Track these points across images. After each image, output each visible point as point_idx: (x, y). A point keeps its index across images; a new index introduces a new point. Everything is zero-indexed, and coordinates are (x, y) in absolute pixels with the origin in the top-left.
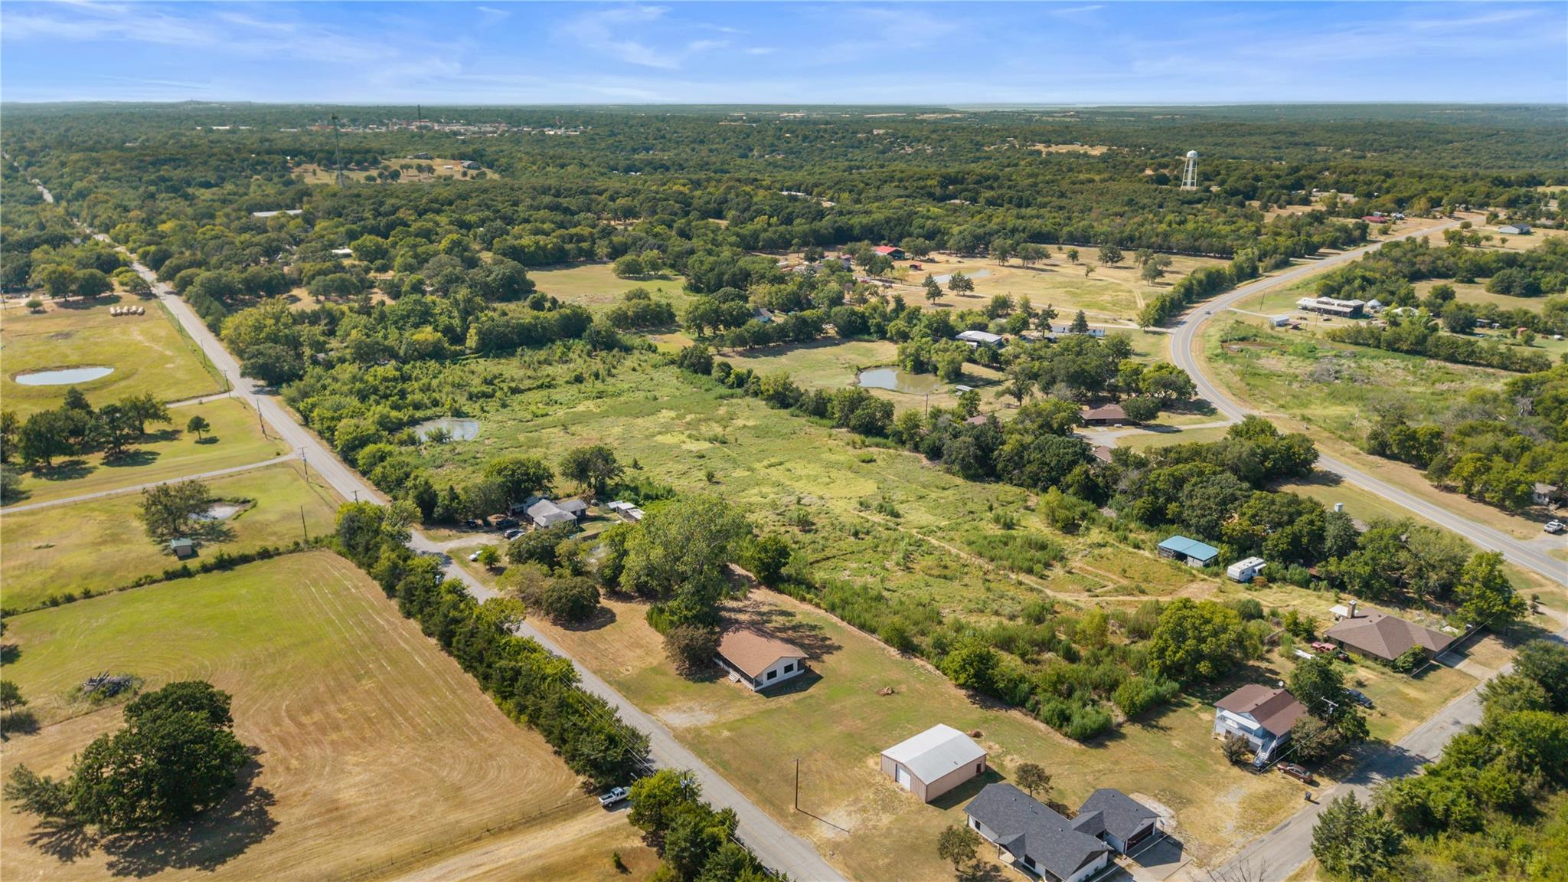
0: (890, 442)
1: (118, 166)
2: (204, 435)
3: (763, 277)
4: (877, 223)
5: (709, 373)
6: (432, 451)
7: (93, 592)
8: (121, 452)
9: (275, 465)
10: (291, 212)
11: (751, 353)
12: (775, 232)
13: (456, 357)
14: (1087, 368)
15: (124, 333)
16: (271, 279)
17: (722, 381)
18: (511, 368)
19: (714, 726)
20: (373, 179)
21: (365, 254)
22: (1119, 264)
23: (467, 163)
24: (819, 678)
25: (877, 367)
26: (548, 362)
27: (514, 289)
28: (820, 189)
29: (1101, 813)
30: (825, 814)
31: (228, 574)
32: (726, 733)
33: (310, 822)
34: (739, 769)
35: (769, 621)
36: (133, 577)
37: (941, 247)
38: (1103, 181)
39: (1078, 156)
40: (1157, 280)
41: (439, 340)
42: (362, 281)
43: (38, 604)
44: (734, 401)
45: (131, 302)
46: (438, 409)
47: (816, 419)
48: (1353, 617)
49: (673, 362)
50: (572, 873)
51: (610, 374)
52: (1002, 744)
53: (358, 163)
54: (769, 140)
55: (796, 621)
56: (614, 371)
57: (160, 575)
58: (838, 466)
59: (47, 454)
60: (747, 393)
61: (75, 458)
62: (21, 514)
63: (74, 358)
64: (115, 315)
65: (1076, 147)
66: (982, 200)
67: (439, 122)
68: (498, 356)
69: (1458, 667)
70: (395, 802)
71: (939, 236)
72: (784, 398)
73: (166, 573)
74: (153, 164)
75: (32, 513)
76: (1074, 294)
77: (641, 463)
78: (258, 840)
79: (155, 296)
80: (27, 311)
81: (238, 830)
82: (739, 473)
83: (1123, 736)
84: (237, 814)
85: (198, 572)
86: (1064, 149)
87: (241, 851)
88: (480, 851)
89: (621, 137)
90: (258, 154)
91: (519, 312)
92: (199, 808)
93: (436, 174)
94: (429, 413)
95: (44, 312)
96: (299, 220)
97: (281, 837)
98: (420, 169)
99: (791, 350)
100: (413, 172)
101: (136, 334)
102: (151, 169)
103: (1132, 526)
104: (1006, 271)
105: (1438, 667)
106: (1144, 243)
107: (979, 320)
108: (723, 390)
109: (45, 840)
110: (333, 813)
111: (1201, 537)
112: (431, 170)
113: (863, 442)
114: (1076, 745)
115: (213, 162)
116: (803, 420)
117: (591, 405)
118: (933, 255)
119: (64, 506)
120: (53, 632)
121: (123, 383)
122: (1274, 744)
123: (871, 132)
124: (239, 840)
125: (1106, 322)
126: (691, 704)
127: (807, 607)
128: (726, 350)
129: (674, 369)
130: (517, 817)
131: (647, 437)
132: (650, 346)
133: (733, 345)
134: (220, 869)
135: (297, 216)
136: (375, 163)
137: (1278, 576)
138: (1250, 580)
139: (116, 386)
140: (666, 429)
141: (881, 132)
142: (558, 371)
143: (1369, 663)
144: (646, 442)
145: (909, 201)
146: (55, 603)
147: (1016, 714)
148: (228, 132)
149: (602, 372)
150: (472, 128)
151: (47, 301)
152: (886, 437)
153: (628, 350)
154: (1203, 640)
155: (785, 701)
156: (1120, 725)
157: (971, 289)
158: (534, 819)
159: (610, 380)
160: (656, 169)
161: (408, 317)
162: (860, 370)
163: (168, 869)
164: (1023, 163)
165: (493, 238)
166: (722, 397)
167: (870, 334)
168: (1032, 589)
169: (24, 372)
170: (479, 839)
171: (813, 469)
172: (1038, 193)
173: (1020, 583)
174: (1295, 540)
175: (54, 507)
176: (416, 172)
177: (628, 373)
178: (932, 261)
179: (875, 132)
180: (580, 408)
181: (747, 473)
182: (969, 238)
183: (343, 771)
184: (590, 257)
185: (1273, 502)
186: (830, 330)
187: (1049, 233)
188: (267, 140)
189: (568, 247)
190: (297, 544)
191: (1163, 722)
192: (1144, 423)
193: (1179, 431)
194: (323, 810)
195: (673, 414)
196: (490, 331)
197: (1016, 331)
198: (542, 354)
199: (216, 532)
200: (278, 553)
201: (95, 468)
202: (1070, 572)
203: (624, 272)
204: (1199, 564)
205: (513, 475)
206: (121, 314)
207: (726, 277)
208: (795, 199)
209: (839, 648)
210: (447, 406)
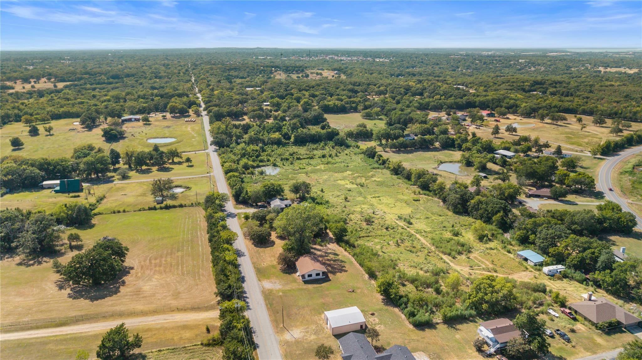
0: (431, 194)
1: (218, 70)
2: (190, 164)
3: (417, 121)
4: (488, 101)
5: (374, 158)
6: (257, 177)
7: (126, 210)
8: (163, 167)
9: (205, 176)
10: (257, 89)
11: (398, 152)
12: (437, 103)
13: (284, 145)
14: (538, 171)
15: (186, 128)
16: (236, 112)
17: (377, 162)
18: (302, 151)
19: (278, 291)
20: (299, 77)
21: (273, 105)
22: (604, 125)
23: (336, 72)
24: (330, 280)
25: (450, 162)
26: (316, 149)
27: (318, 120)
28: (472, 85)
29: (391, 355)
30: (292, 330)
31: (167, 211)
32: (281, 294)
33: (129, 294)
34: (275, 307)
35: (327, 256)
36: (140, 207)
37: (514, 113)
38: (618, 86)
39: (620, 73)
40: (619, 134)
41: (280, 138)
42: (267, 115)
43: (109, 212)
44: (378, 170)
45: (193, 117)
46: (269, 163)
47: (406, 181)
48: (590, 300)
49: (363, 153)
50: (192, 329)
51: (337, 156)
52: (380, 320)
53: (297, 71)
54: (468, 64)
55: (338, 258)
56: (338, 154)
57: (147, 208)
58: (401, 201)
59: (141, 165)
60: (385, 167)
61: (149, 167)
62: (125, 184)
63: (167, 135)
64: (186, 121)
65: (622, 70)
66: (548, 92)
67: (338, 56)
68: (300, 146)
69: (636, 334)
70: (158, 293)
71: (514, 108)
72: (397, 171)
73: (149, 208)
74: (229, 70)
75: (128, 184)
76: (570, 138)
77: (324, 190)
78: (111, 296)
79: (202, 116)
80: (161, 118)
81: (108, 292)
82: (360, 199)
83: (435, 328)
84: (112, 286)
85: (159, 209)
86: (614, 70)
87: (104, 298)
88: (171, 315)
89: (404, 62)
90: (263, 67)
91: (315, 129)
92: (103, 282)
93: (323, 76)
94: (264, 164)
95: (166, 119)
96: (259, 92)
97: (118, 296)
98: (317, 74)
99: (416, 152)
100: (315, 75)
101: (189, 128)
102: (228, 71)
103: (513, 243)
104: (541, 125)
105: (625, 332)
106: (622, 116)
107: (507, 145)
108: (376, 165)
109: (59, 283)
110: (138, 292)
111: (540, 252)
112: (321, 74)
113: (419, 192)
114: (411, 327)
115: (248, 70)
116: (400, 181)
117: (322, 167)
118: (508, 116)
119: (137, 183)
120: (107, 222)
121: (177, 144)
122: (498, 346)
123: (518, 60)
124: (107, 294)
125: (577, 151)
126: (276, 281)
127: (346, 254)
128: (387, 149)
129: (363, 155)
130: (189, 306)
131: (335, 181)
132: (357, 146)
133: (391, 148)
134: (95, 302)
135: (258, 90)
136: (303, 71)
137: (570, 276)
138: (553, 276)
139: (174, 145)
140: (344, 179)
141: (523, 61)
142: (319, 153)
143: (586, 323)
144: (333, 182)
145: (510, 91)
146: (114, 213)
147: (396, 310)
148: (263, 59)
149: (333, 154)
150: (349, 58)
151: (168, 115)
152: (430, 191)
153: (348, 147)
154: (486, 294)
155: (310, 286)
156: (437, 324)
157: (516, 132)
158: (195, 309)
159: (336, 158)
160: (409, 75)
161: (273, 129)
162: (442, 163)
163: (82, 299)
164: (583, 76)
165: (320, 101)
166: (374, 168)
167: (455, 148)
168: (445, 262)
169: (151, 138)
170: (173, 311)
171: (390, 201)
172: (578, 90)
173: (442, 259)
174: (583, 260)
175: (134, 183)
176: (316, 75)
177: (344, 155)
178: (508, 118)
179: (520, 61)
180: (318, 167)
181: (363, 199)
182: (529, 109)
183: (151, 280)
184: (355, 110)
185: (577, 241)
186: (437, 144)
187: (572, 109)
188: (272, 62)
189: (347, 105)
190: (192, 204)
191: (459, 326)
192: (560, 199)
193: (577, 204)
194: (135, 291)
195: (350, 173)
196: (298, 136)
197: (525, 152)
198: (315, 146)
199: (174, 197)
200: (185, 206)
201: (153, 171)
202: (468, 258)
203: (364, 116)
204: (532, 264)
205: (269, 188)
206: (188, 121)
207: (401, 120)
208: (459, 89)
209: (346, 271)
210: (271, 162)
